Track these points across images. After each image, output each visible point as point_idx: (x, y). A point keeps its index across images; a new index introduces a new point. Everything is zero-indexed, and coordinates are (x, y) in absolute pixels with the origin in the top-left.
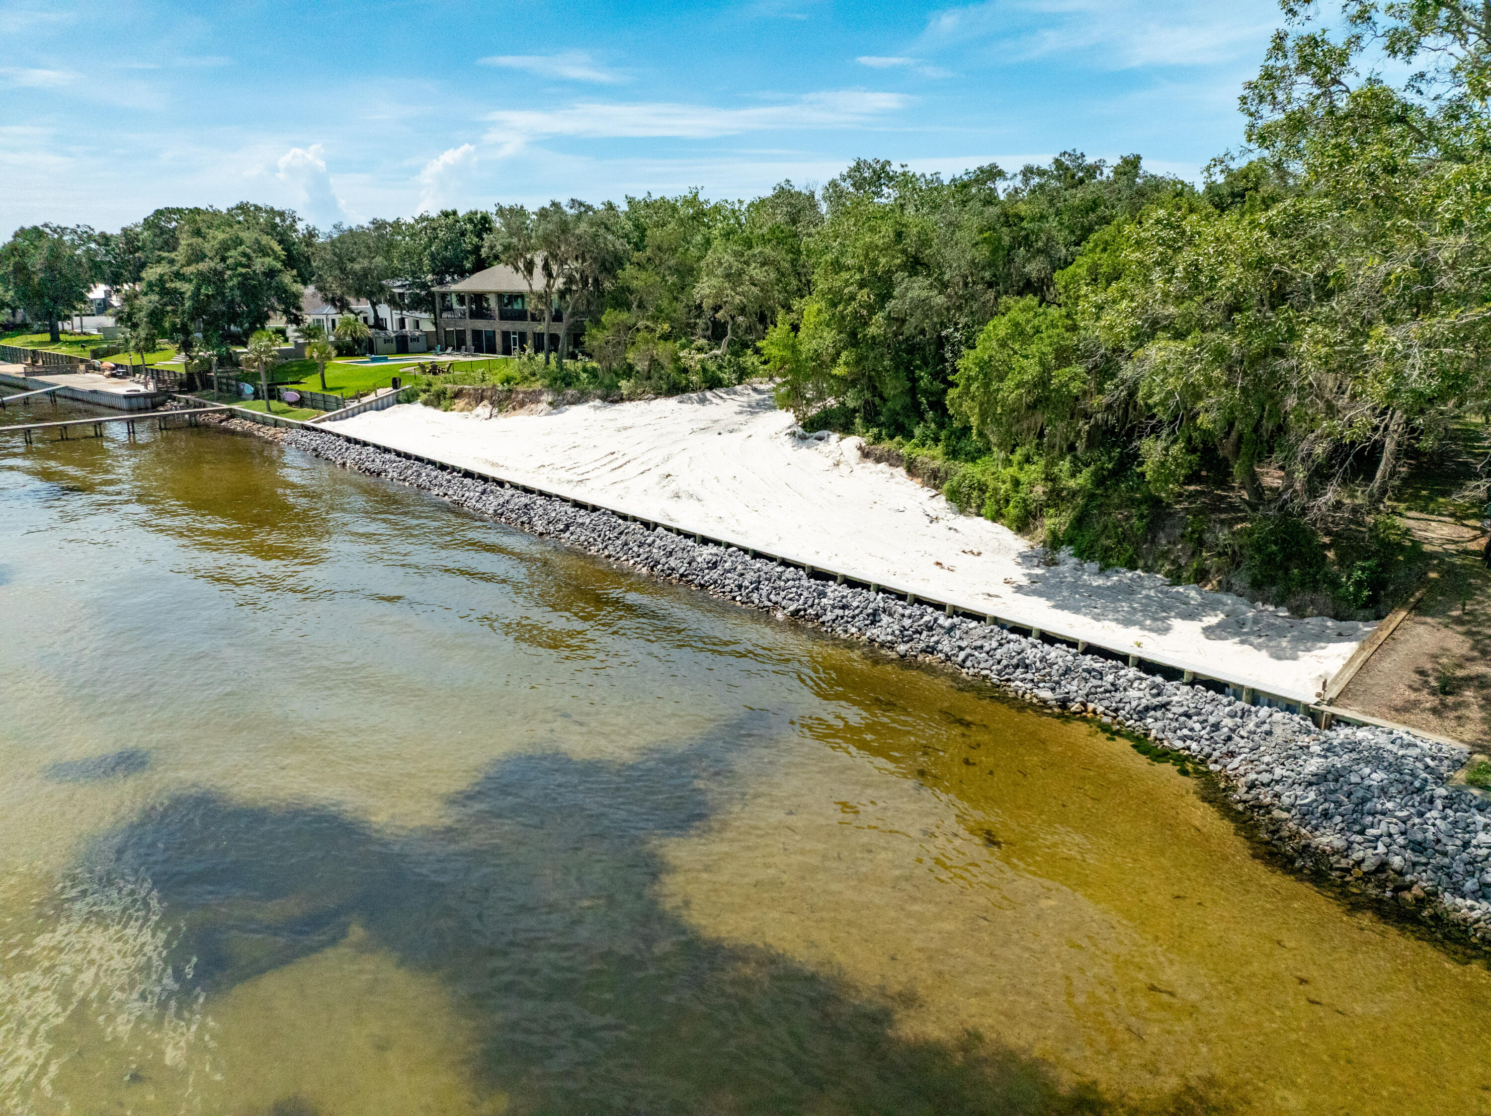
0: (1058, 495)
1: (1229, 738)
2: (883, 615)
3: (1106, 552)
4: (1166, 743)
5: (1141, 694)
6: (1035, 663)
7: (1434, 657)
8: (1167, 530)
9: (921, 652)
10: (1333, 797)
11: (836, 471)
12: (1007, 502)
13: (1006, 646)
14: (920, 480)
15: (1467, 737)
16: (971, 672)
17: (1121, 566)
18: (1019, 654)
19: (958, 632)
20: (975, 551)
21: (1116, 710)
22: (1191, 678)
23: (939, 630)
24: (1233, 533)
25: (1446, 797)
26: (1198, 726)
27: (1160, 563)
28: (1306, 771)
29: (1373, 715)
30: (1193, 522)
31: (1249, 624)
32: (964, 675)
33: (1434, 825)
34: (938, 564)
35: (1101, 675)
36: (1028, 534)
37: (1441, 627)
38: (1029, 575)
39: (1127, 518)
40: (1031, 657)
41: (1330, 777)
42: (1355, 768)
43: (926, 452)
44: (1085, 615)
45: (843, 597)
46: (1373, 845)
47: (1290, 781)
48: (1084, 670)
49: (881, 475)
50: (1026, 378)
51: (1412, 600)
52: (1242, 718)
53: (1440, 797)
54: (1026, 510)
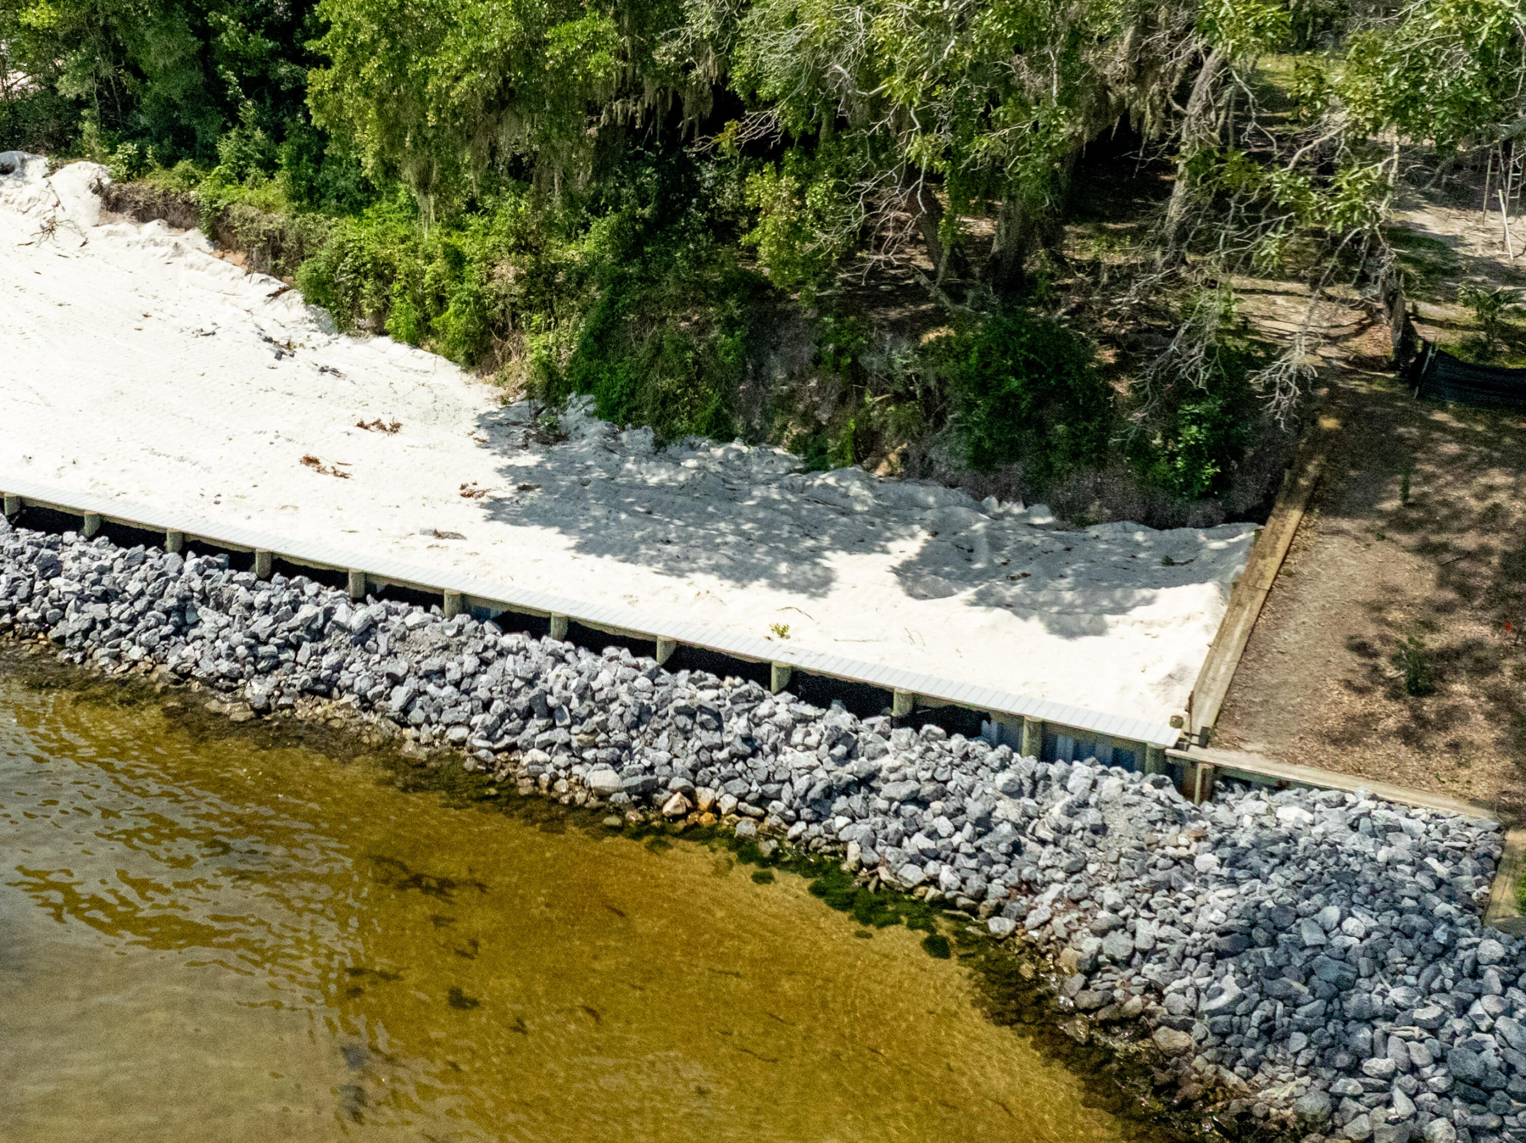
0: (548, 283)
1: (1017, 848)
2: (202, 610)
3: (663, 404)
4: (884, 874)
5: (809, 759)
6: (567, 702)
7: (1376, 608)
8: (783, 349)
9: (302, 694)
10: (1277, 987)
11: (48, 246)
12: (441, 301)
13: (498, 664)
14: (241, 256)
15: (1481, 790)
16: (425, 733)
17: (698, 433)
18: (530, 683)
19: (383, 640)
20: (386, 422)
21: (763, 800)
22: (908, 707)
23: (338, 637)
24: (923, 352)
25: (1502, 961)
26: (944, 825)
27: (777, 423)
28: (1202, 923)
29: (1294, 761)
30: (837, 332)
31: (983, 548)
32: (409, 747)
33: (1491, 1030)
34: (310, 461)
35: (718, 721)
36: (491, 367)
37: (1371, 537)
38: (510, 471)
39: (702, 329)
40: (557, 688)
41: (1259, 935)
42: (1304, 905)
43: (249, 195)
44: (650, 561)
45: (102, 571)
46: (1384, 1096)
47: (1174, 950)
48: (679, 711)
49: (151, 249)
50: (490, 44)
51: (1303, 482)
52: (1032, 795)
53: (1491, 962)
54: (483, 318)
